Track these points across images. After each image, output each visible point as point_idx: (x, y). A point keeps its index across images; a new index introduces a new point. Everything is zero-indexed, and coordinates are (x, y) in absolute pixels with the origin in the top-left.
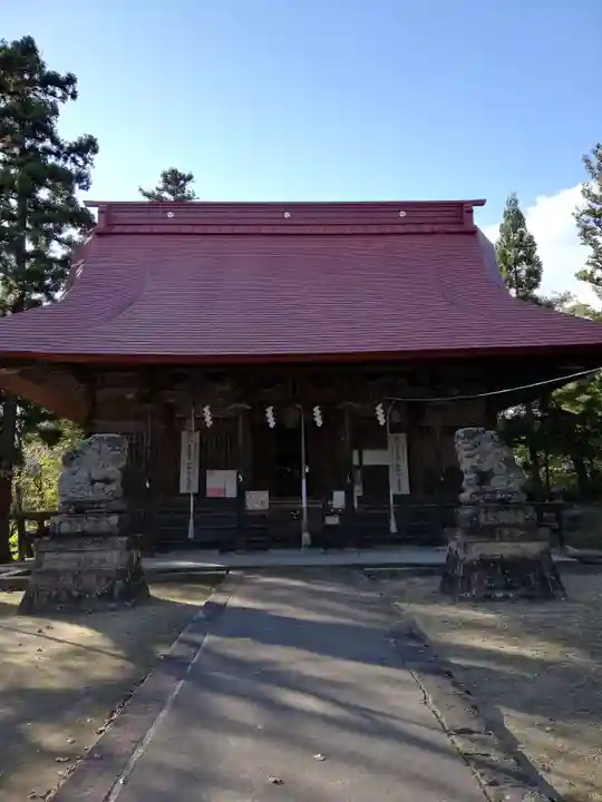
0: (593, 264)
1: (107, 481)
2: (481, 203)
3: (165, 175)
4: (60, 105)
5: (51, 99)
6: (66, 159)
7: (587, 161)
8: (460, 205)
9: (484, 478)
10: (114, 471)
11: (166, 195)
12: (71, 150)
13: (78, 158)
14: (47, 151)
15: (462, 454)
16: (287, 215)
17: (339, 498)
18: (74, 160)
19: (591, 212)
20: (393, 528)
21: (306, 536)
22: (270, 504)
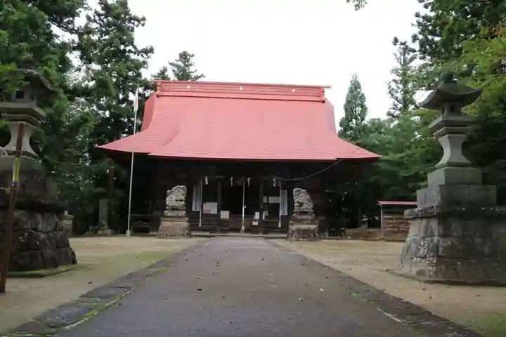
0: (394, 108)
1: (181, 201)
2: (329, 87)
3: (180, 55)
4: (135, 28)
5: (132, 25)
6: (138, 55)
7: (395, 55)
8: (319, 88)
9: (301, 205)
10: (183, 198)
11: (180, 63)
12: (142, 51)
13: (144, 55)
14: (130, 51)
15: (295, 197)
16: (241, 89)
17: (257, 215)
18: (142, 55)
20: (280, 226)
21: (243, 228)
22: (230, 216)
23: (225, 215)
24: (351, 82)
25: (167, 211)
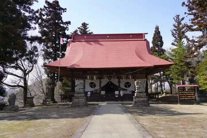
5: (61, 12)
11: (82, 28)
12: (65, 23)
14: (60, 23)
15: (136, 85)
16: (108, 37)
19: (175, 30)
22: (105, 93)
25: (75, 94)
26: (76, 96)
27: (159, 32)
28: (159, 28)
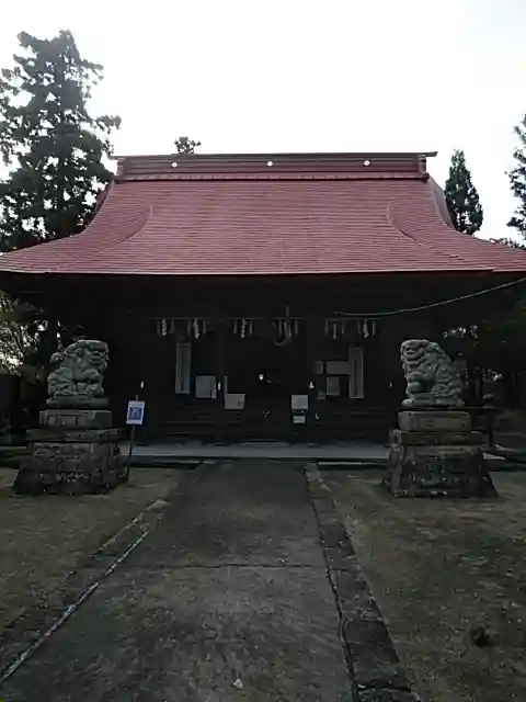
0: (522, 212)
2: (434, 154)
3: (177, 142)
8: (414, 155)
13: (104, 126)
15: (406, 364)
16: (270, 164)
18: (100, 127)
19: (522, 170)
22: (245, 404)
23: (235, 401)
24: (451, 169)
25: (46, 413)
26: (52, 421)
27: (467, 174)
28: (466, 157)
